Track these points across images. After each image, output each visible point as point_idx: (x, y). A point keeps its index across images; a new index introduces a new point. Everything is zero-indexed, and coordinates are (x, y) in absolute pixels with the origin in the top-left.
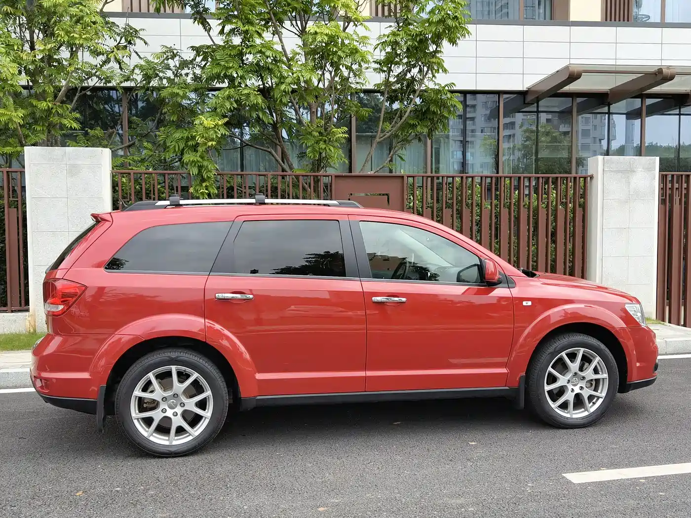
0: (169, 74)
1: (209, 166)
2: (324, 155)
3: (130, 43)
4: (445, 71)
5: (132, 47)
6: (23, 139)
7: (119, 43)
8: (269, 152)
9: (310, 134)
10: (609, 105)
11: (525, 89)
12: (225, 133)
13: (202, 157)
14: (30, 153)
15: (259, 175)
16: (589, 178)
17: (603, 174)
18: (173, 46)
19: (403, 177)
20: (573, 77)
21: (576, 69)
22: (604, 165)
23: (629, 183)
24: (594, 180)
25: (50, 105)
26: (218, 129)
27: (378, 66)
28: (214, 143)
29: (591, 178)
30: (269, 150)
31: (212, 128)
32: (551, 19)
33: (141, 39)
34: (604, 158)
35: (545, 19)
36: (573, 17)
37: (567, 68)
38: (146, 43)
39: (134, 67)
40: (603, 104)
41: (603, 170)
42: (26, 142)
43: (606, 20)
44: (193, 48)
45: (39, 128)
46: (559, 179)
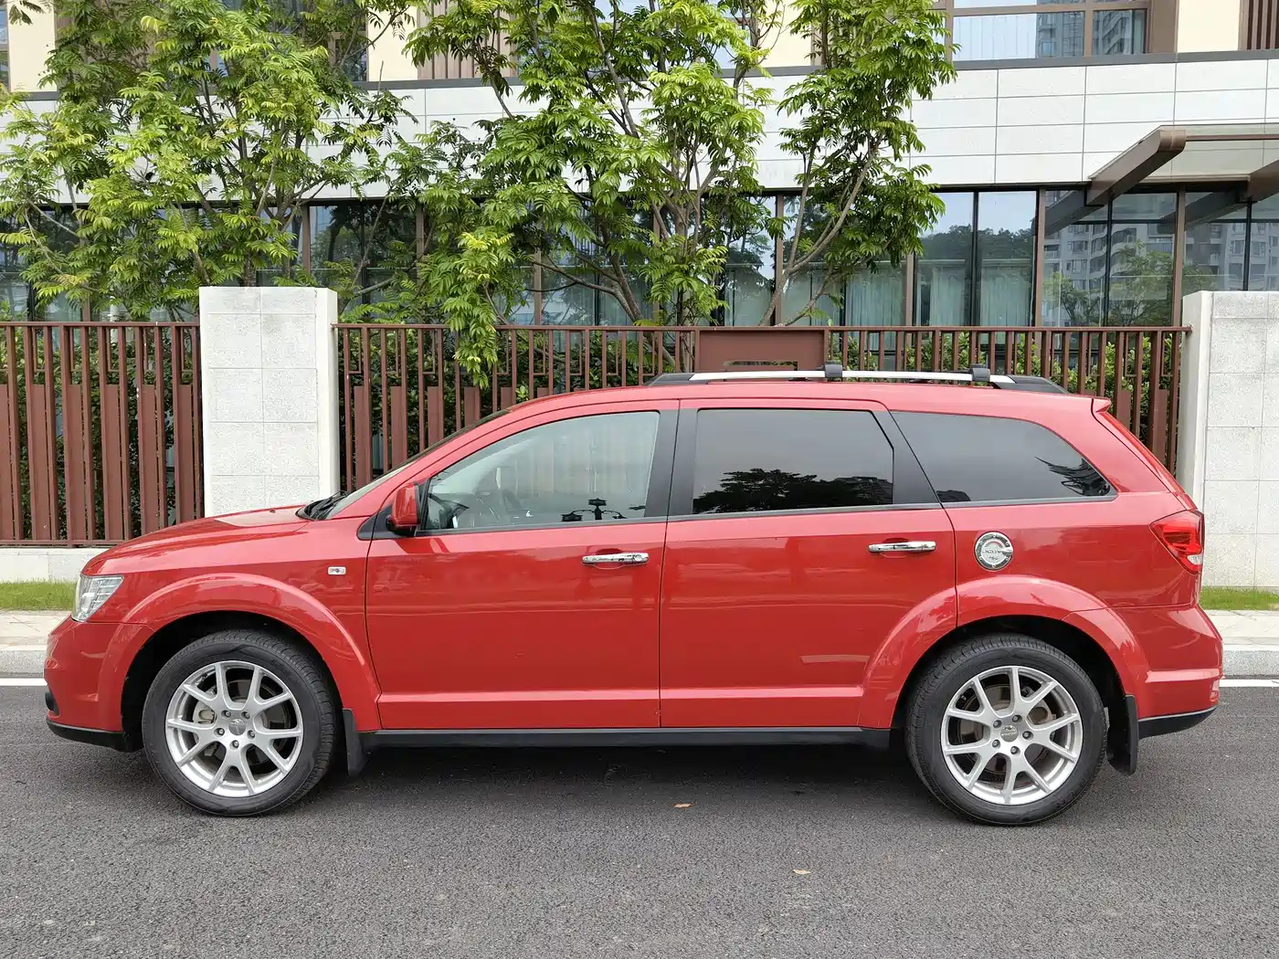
0: (442, 166)
1: (481, 316)
2: (687, 296)
3: (388, 119)
4: (920, 147)
5: (389, 127)
6: (206, 276)
7: (370, 120)
8: (612, 293)
9: (661, 259)
10: (1249, 203)
11: (1085, 179)
12: (507, 260)
13: (473, 302)
14: (209, 297)
15: (571, 331)
16: (1183, 333)
17: (1211, 326)
18: (452, 122)
19: (822, 332)
20: (1168, 150)
21: (1173, 135)
22: (1212, 310)
23: (1264, 342)
24: (1194, 336)
25: (244, 221)
26: (495, 252)
27: (788, 140)
28: (487, 276)
29: (1187, 333)
30: (613, 291)
31: (485, 251)
32: (1144, 53)
33: (407, 113)
34: (1213, 295)
35: (1132, 53)
36: (1183, 46)
37: (1156, 133)
38: (416, 121)
39: (386, 159)
40: (1238, 202)
41: (1211, 319)
42: (211, 281)
43: (1249, 47)
44: (482, 123)
45: (231, 258)
46: (1122, 335)
